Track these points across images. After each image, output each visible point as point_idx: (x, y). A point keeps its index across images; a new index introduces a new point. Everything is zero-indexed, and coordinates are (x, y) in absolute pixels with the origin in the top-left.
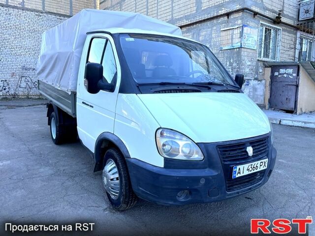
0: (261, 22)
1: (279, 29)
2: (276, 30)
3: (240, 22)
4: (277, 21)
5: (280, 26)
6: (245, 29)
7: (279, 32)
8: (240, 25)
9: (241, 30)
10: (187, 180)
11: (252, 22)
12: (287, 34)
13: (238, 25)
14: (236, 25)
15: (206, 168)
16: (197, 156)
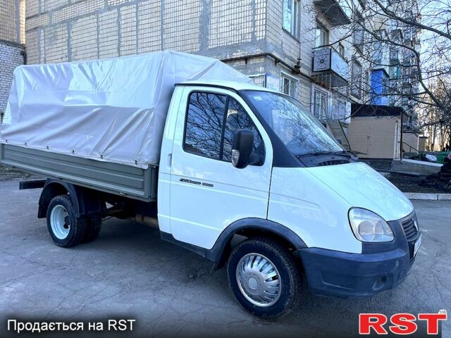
0: (281, 71)
1: (297, 81)
2: (294, 81)
3: (261, 69)
4: (295, 71)
5: (298, 77)
6: (268, 78)
7: (296, 84)
8: (262, 73)
9: (264, 80)
10: (386, 265)
11: (273, 70)
12: (304, 86)
13: (259, 73)
14: (257, 72)
15: (395, 249)
16: (387, 236)
